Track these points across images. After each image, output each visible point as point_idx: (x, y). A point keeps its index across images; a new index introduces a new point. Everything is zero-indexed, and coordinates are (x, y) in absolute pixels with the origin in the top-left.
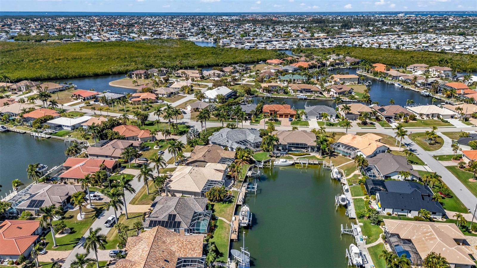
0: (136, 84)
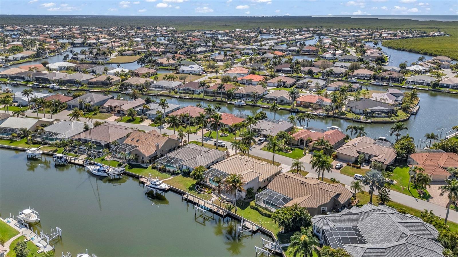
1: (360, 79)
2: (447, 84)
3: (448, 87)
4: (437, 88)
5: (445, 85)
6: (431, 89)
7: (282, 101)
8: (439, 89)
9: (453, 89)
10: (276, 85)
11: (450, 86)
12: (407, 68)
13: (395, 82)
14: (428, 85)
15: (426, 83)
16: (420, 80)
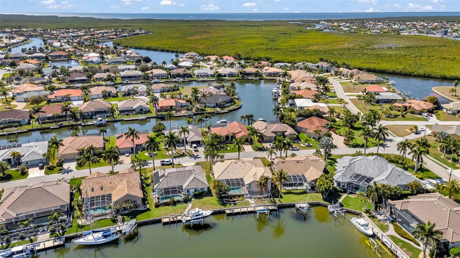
0: (454, 94)
1: (163, 78)
2: (224, 74)
3: (225, 76)
4: (220, 78)
5: (223, 75)
6: (217, 79)
7: (141, 110)
8: (221, 78)
9: (229, 77)
10: (101, 96)
11: (227, 75)
12: (179, 65)
13: (188, 77)
14: (212, 76)
15: (210, 75)
16: (203, 73)
